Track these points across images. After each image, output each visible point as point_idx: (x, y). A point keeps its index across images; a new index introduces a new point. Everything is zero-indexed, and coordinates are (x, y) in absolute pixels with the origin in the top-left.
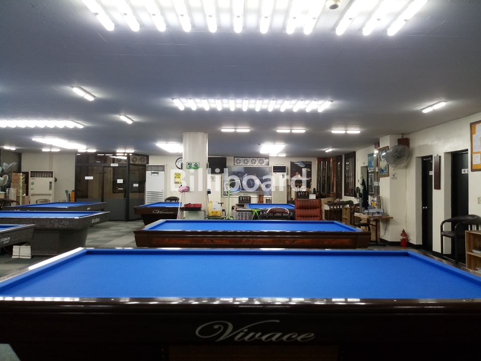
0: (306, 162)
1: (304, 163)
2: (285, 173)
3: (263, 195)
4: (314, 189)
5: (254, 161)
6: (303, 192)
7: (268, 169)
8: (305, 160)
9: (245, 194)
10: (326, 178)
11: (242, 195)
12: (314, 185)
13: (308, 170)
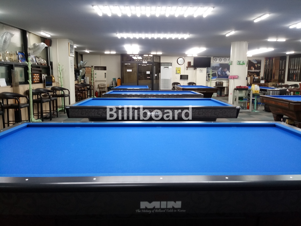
0: (258, 60)
4: (262, 77)
5: (225, 60)
6: (257, 79)
9: (220, 80)
10: (270, 70)
11: (218, 81)
12: (262, 75)
13: (259, 65)
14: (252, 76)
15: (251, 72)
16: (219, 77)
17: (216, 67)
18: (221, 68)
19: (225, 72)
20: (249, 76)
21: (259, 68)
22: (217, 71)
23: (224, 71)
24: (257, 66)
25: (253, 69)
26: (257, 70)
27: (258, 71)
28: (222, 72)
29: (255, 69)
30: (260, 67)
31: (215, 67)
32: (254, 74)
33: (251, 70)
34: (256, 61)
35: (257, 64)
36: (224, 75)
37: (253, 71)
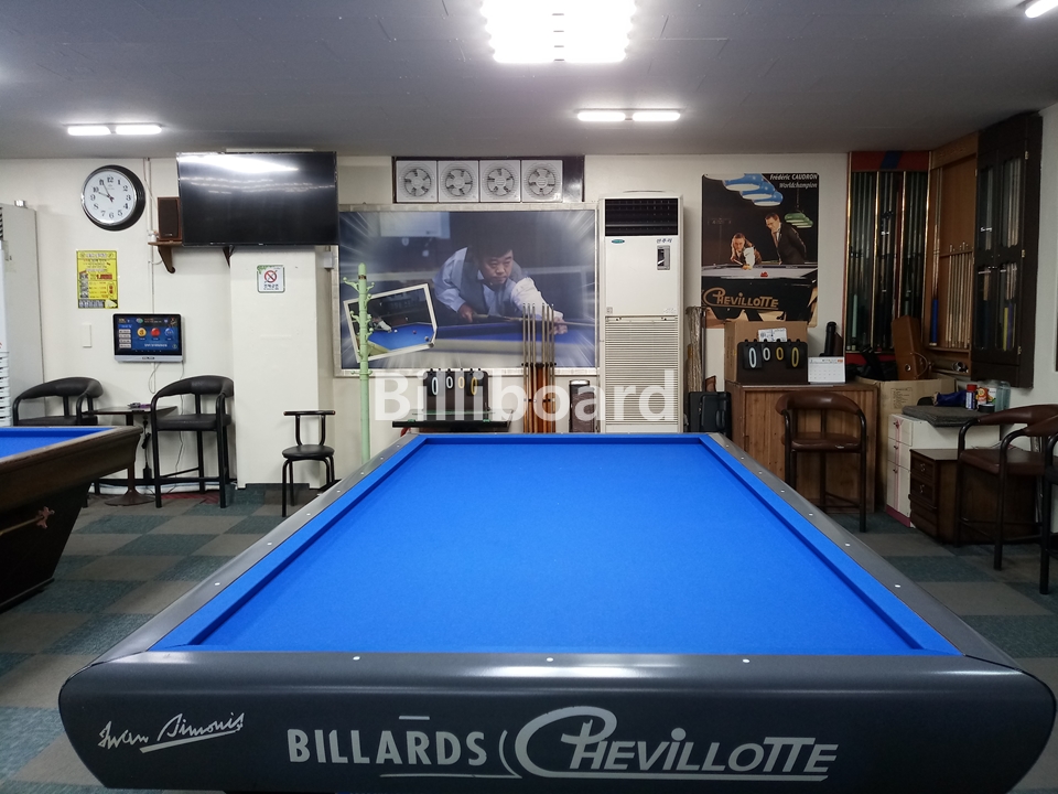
0: (791, 178)
1: (774, 181)
2: (674, 243)
3: (553, 365)
4: (832, 326)
5: (501, 181)
6: (773, 346)
7: (577, 219)
8: (782, 165)
9: (459, 357)
10: (898, 266)
11: (442, 364)
12: (830, 305)
13: (800, 221)
14: (743, 316)
15: (735, 286)
16: (453, 327)
17: (418, 243)
18: (460, 255)
19: (499, 286)
20: (712, 316)
21: (804, 247)
22: (431, 275)
23: (487, 281)
24: (786, 227)
25: (750, 254)
26: (787, 262)
27: (794, 273)
28: (470, 284)
29: (767, 254)
30: (811, 236)
31: (413, 240)
32: (758, 302)
33: (733, 265)
34: (776, 183)
35: (780, 212)
36: (493, 311)
37: (751, 272)
